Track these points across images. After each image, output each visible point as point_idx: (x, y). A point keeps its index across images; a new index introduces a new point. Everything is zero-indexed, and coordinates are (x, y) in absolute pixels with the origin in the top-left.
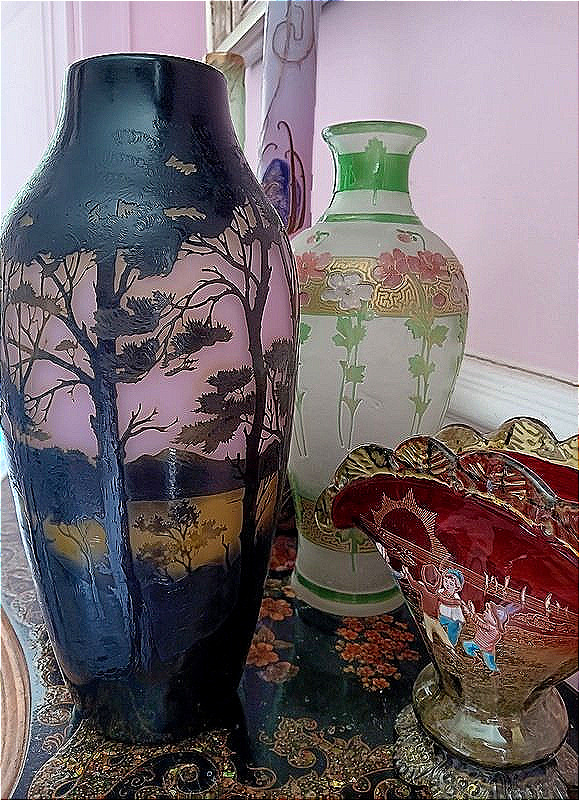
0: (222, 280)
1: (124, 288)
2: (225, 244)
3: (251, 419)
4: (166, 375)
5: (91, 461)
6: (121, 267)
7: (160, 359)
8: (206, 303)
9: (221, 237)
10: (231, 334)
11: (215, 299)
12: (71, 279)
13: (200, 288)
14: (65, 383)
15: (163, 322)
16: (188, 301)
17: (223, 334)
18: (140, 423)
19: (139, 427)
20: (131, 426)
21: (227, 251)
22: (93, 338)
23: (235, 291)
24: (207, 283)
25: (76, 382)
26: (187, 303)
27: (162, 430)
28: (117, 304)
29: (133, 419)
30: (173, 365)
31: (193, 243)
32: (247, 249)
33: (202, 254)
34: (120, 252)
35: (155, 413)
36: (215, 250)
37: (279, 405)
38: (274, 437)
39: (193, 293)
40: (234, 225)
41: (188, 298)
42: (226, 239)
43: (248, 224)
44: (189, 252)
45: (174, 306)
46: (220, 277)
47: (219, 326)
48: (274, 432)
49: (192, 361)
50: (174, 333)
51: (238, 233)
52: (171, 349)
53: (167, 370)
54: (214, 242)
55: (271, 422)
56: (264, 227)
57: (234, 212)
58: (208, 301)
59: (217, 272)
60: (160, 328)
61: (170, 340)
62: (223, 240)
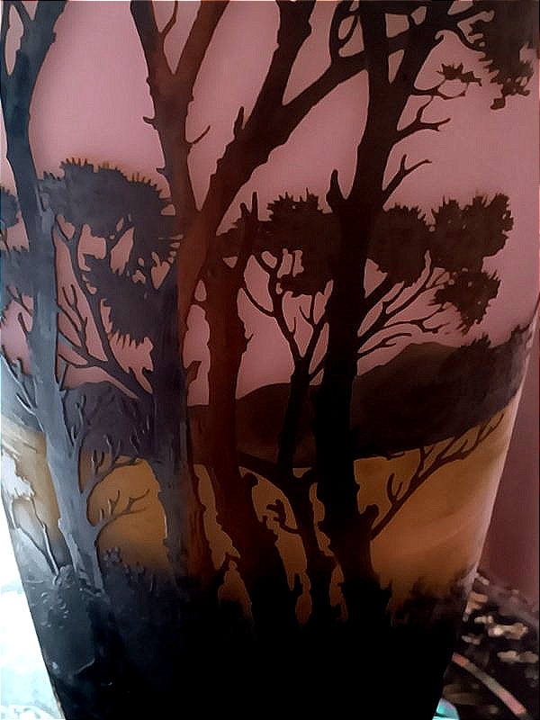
37: (106, 312)
38: (98, 375)
48: (100, 363)
55: (83, 340)
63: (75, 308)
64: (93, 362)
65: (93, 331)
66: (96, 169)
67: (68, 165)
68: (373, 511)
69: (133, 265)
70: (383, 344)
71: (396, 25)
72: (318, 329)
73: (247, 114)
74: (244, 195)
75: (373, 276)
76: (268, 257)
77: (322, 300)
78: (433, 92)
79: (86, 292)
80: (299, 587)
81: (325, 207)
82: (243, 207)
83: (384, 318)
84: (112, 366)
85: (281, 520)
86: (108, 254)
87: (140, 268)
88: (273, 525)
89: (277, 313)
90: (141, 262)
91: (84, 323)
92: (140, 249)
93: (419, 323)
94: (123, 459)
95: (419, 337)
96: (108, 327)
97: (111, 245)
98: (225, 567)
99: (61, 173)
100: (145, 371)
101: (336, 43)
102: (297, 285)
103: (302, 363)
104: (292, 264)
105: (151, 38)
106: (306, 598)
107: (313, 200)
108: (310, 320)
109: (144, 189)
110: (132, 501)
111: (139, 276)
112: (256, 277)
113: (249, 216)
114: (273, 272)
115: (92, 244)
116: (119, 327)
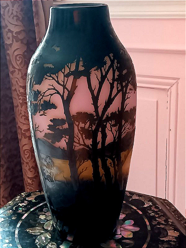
0: (54, 89)
1: (32, 87)
3: (67, 137)
6: (33, 80)
7: (38, 110)
10: (57, 107)
11: (52, 95)
15: (38, 99)
17: (54, 106)
20: (36, 128)
21: (58, 80)
23: (58, 93)
24: (49, 89)
26: (44, 94)
27: (41, 132)
31: (48, 76)
32: (66, 79)
33: (49, 80)
35: (39, 126)
36: (53, 79)
37: (84, 136)
38: (82, 147)
39: (46, 92)
40: (63, 71)
41: (44, 93)
42: (58, 75)
43: (70, 70)
44: (46, 79)
45: (41, 95)
46: (53, 88)
47: (53, 104)
48: (82, 145)
49: (45, 113)
50: (41, 104)
51: (64, 73)
52: (41, 108)
53: (40, 114)
54: (54, 76)
55: (79, 141)
56: (79, 70)
57: (66, 66)
58: (49, 95)
59: (53, 86)
60: (38, 101)
61: (40, 105)
62: (57, 76)
63: (78, 136)
64: (81, 145)
65: (81, 140)
66: (83, 113)
67: (77, 113)
68: (123, 161)
69: (89, 127)
70: (124, 133)
71: (124, 84)
72: (117, 132)
73: (107, 100)
74: (106, 113)
75: (123, 122)
76: (110, 122)
77: (117, 127)
78: (129, 93)
79: (80, 133)
80: (113, 177)
81: (117, 113)
82: (107, 115)
83: (125, 128)
84: (85, 145)
85: (111, 165)
86: (85, 126)
87: (90, 127)
88: (110, 167)
89: (111, 131)
90: (91, 126)
91: (79, 138)
92: (91, 124)
93: (128, 128)
94: (86, 161)
95: (128, 131)
96: (84, 138)
97: (85, 125)
98: (102, 176)
99: (76, 114)
100: (91, 144)
101: (117, 88)
102: (114, 126)
103: (114, 138)
104: (113, 122)
105: (92, 91)
106: (114, 179)
107: (116, 112)
108: (116, 131)
109: (91, 115)
110: (87, 168)
111: (90, 129)
112: (108, 125)
113: (107, 116)
114: (111, 124)
115: (82, 125)
116: (86, 138)
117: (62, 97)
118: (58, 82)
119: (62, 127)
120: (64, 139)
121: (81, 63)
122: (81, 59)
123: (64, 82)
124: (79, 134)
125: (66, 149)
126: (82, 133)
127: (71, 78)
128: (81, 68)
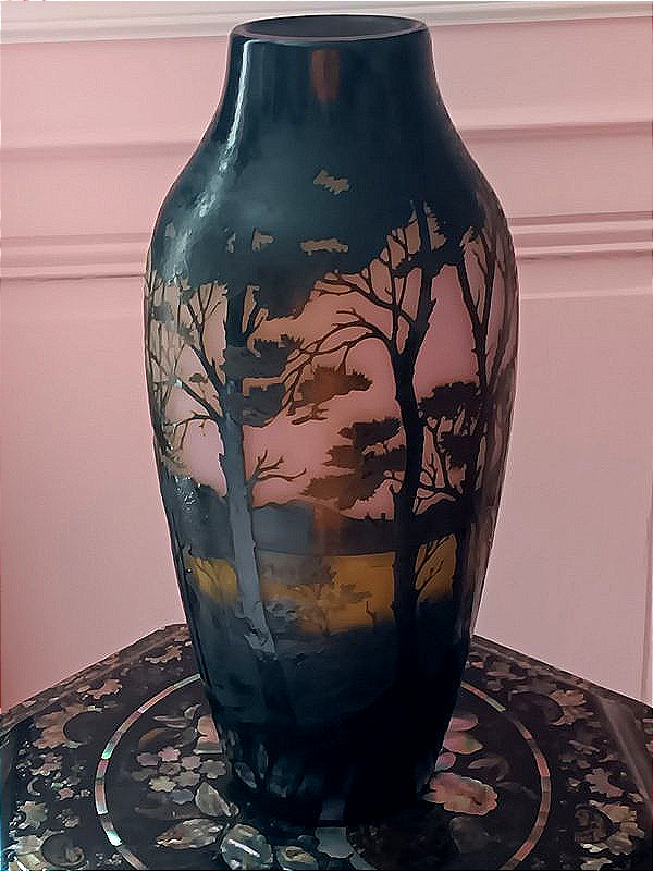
0: (362, 322)
1: (251, 329)
2: (369, 282)
3: (400, 475)
4: (293, 422)
5: (221, 499)
6: (250, 304)
7: (285, 406)
8: (338, 348)
9: (365, 272)
10: (371, 383)
11: (351, 344)
12: (204, 311)
13: (332, 332)
14: (197, 417)
15: (290, 367)
16: (319, 346)
17: (361, 382)
18: (267, 469)
19: (265, 474)
20: (259, 470)
21: (371, 289)
22: (222, 376)
23: (377, 333)
24: (341, 326)
25: (206, 418)
26: (317, 349)
27: (289, 479)
28: (244, 343)
29: (259, 465)
30: (301, 412)
31: (328, 282)
32: (399, 282)
33: (339, 294)
34: (250, 288)
35: (281, 461)
36: (354, 288)
37: (448, 458)
38: (441, 495)
39: (325, 337)
40: (384, 255)
41: (319, 343)
42: (370, 274)
43: (406, 249)
44: (323, 292)
45: (302, 352)
46: (358, 319)
47: (355, 373)
48: (440, 490)
49: (322, 411)
50: (301, 380)
51: (389, 264)
52: (298, 397)
53: (293, 418)
54: (355, 279)
55: (433, 479)
56: (432, 248)
57: (389, 237)
58: (341, 346)
59: (354, 314)
60: (286, 374)
61: (297, 387)
62: (367, 276)
63: (431, 466)
64: (436, 491)
65: (440, 473)
66: (451, 385)
67: (436, 389)
69: (462, 429)
79: (439, 453)
84: (447, 488)
86: (453, 427)
87: (465, 428)
90: (467, 424)
91: (435, 471)
92: (467, 418)
94: (443, 539)
96: (448, 468)
97: (454, 423)
99: (432, 395)
100: (461, 483)
109: (471, 387)
110: (442, 563)
111: (465, 433)
115: (446, 425)
116: (454, 464)
117: (391, 345)
118: (372, 297)
119: (385, 447)
120: (386, 484)
121: (432, 225)
122: (427, 210)
123: (393, 294)
124: (437, 457)
125: (390, 516)
126: (443, 451)
127: (415, 277)
128: (437, 241)
